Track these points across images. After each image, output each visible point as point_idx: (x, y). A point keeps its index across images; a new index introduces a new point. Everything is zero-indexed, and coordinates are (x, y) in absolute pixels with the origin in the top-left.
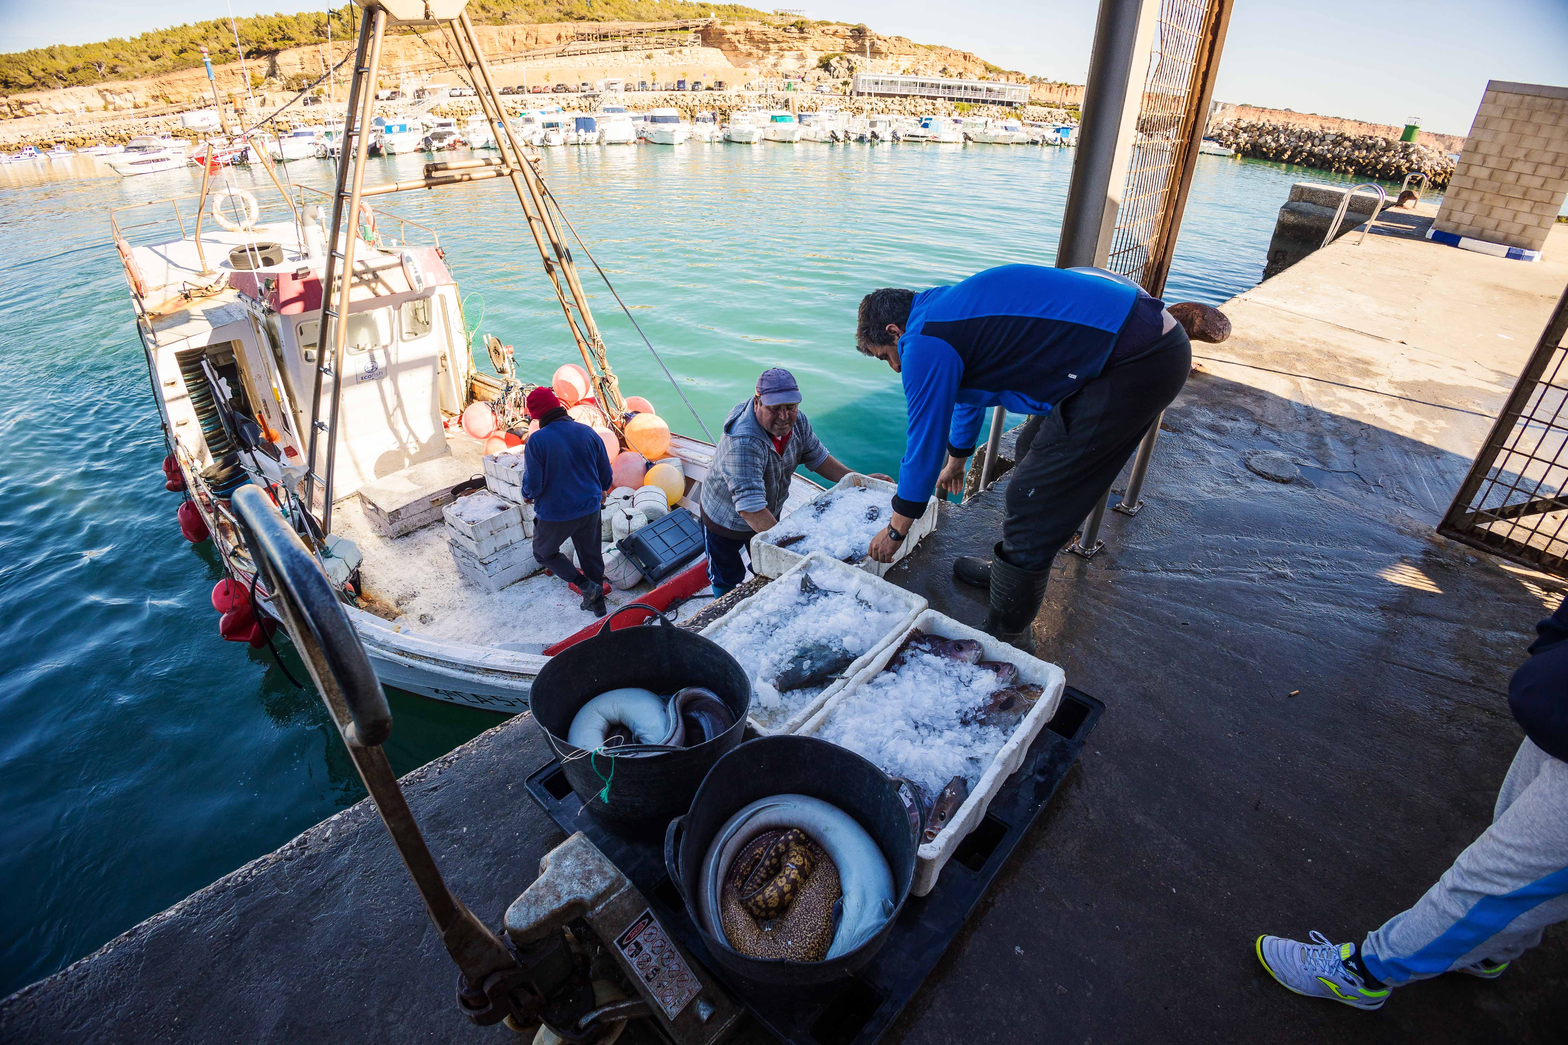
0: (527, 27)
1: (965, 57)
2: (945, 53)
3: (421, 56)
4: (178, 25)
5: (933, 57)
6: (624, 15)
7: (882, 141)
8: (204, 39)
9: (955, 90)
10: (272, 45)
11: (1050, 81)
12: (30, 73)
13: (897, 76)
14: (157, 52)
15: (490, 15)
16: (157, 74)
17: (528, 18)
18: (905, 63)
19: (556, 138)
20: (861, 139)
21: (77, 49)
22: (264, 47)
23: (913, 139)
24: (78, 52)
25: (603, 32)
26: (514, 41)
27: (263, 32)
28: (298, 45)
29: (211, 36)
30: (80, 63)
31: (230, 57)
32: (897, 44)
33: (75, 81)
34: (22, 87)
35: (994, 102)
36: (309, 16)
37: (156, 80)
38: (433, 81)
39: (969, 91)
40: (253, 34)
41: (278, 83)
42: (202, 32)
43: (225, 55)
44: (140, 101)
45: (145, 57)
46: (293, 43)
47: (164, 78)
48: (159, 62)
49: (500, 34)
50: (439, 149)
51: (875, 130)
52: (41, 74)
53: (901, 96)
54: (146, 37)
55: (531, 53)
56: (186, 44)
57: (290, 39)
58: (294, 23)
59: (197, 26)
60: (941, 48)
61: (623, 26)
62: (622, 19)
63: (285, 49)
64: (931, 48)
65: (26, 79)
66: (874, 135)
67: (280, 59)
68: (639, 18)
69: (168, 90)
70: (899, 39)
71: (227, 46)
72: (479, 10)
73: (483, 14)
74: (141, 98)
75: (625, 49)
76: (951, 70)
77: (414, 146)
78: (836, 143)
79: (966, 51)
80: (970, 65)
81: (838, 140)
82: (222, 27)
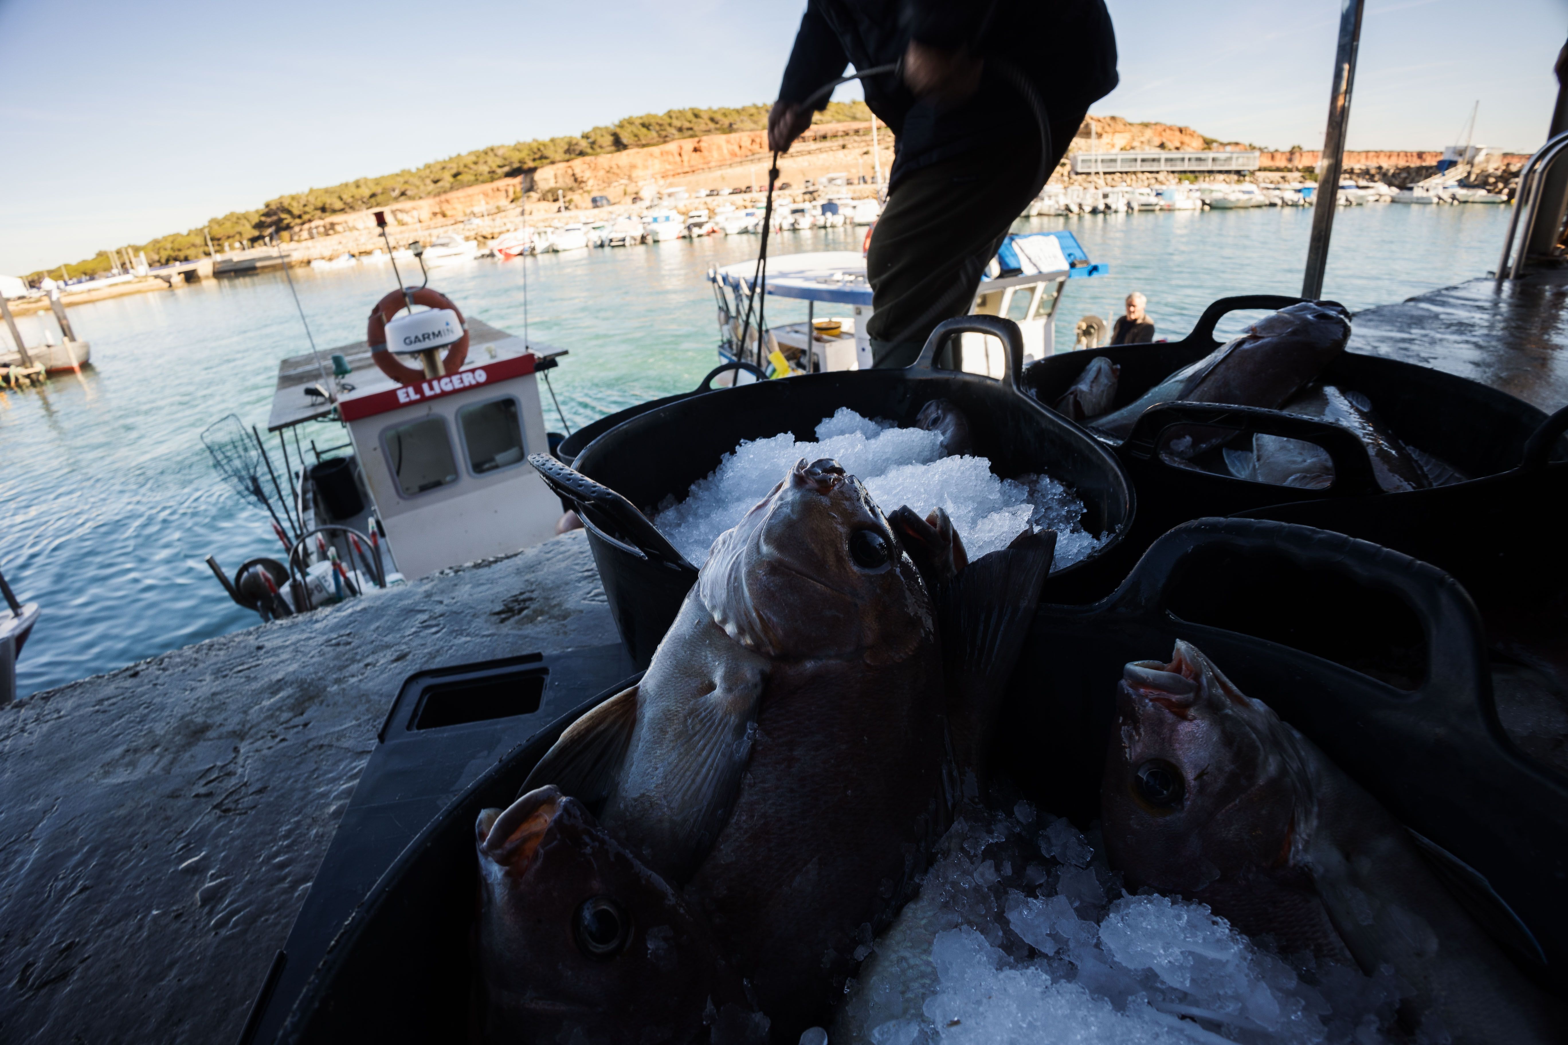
0: (752, 134)
1: (1181, 131)
2: (1159, 128)
3: (657, 165)
4: (454, 154)
5: (1148, 133)
6: (841, 117)
7: (1116, 212)
8: (476, 163)
9: (1179, 163)
10: (531, 164)
11: (1272, 149)
12: (341, 199)
13: (1115, 152)
14: (437, 177)
15: (718, 126)
16: (438, 194)
17: (752, 126)
18: (1121, 140)
19: (805, 222)
20: (1094, 211)
21: (376, 179)
22: (526, 167)
23: (1147, 209)
24: (377, 182)
25: (822, 133)
26: (740, 147)
27: (523, 155)
28: (553, 163)
29: (481, 160)
30: (378, 190)
31: (496, 176)
32: (1112, 123)
33: (375, 204)
34: (334, 211)
35: (1220, 172)
36: (562, 139)
37: (437, 199)
38: (671, 185)
39: (1193, 162)
40: (516, 157)
41: (534, 195)
42: (474, 158)
43: (492, 176)
44: (422, 218)
45: (428, 181)
46: (548, 161)
47: (443, 197)
48: (440, 184)
49: (728, 142)
50: (699, 236)
51: (1109, 201)
52: (350, 200)
53: (1121, 173)
54: (428, 166)
55: (757, 156)
56: (461, 169)
57: (546, 158)
58: (551, 145)
59: (470, 154)
60: (1156, 124)
61: (841, 127)
62: (839, 121)
63: (542, 167)
64: (1146, 125)
65: (338, 205)
66: (1108, 207)
67: (538, 176)
68: (854, 118)
69: (445, 207)
70: (1113, 118)
71: (494, 168)
72: (709, 122)
73: (712, 126)
74: (425, 214)
75: (844, 147)
76: (1169, 144)
77: (676, 234)
78: (1070, 215)
79: (1181, 124)
80: (1186, 139)
81: (1071, 211)
82: (491, 154)
